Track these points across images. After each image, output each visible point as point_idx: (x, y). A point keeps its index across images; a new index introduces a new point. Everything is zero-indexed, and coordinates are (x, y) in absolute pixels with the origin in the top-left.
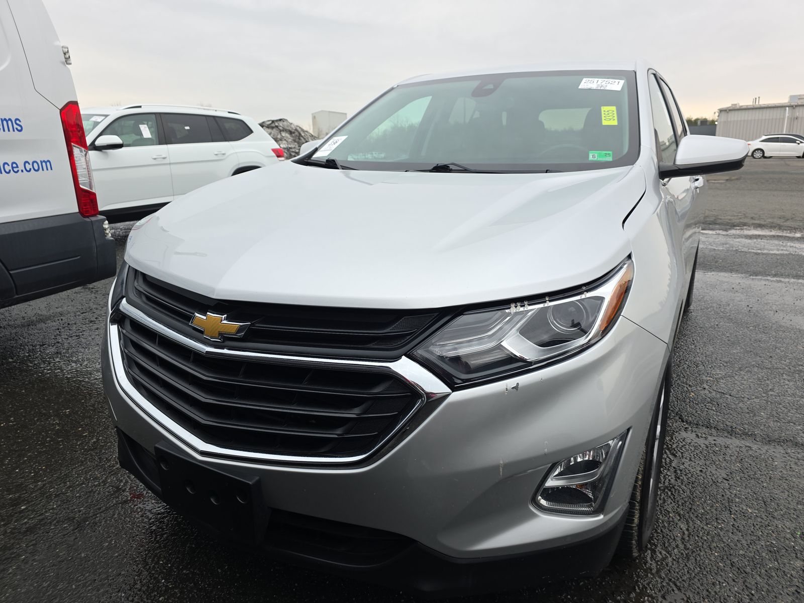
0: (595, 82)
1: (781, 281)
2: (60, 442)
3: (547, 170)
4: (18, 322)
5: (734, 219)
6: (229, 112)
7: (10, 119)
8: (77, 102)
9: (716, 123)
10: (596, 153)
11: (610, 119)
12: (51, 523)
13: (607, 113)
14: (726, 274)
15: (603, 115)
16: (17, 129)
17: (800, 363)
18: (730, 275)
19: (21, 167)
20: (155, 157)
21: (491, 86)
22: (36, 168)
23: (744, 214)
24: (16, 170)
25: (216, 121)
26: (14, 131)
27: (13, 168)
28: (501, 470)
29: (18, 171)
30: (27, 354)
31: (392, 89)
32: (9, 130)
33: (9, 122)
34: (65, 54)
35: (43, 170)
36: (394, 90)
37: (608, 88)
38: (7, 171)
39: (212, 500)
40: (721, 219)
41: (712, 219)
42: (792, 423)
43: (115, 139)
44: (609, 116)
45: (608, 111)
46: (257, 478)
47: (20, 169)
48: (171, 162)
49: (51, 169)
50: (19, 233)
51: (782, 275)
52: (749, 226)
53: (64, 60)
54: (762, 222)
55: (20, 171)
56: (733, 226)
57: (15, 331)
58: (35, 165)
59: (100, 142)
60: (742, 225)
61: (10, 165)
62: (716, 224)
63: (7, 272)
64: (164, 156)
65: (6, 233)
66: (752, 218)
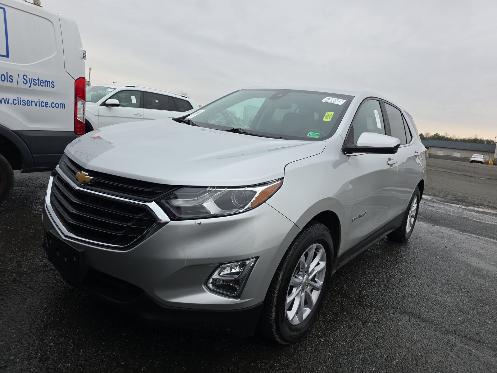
0: (331, 99)
1: (478, 238)
2: (30, 240)
3: (281, 138)
4: (38, 185)
5: (477, 201)
6: (182, 96)
7: (49, 81)
8: (85, 78)
9: (496, 144)
10: (312, 133)
11: (328, 118)
12: (8, 272)
13: (328, 115)
14: (445, 228)
15: (325, 116)
16: (51, 86)
17: (454, 280)
18: (448, 229)
19: (50, 105)
20: (136, 114)
21: (281, 95)
22: (57, 106)
23: (485, 199)
24: (47, 106)
25: (173, 99)
26: (50, 87)
27: (45, 104)
28: (186, 262)
29: (48, 106)
30: (34, 200)
31: (239, 91)
32: (47, 87)
33: (49, 83)
34: (83, 54)
35: (60, 108)
36: (239, 92)
37: (335, 103)
38: (43, 105)
39: (58, 253)
40: (468, 200)
41: (462, 199)
42: (424, 307)
43: (116, 102)
44: (328, 117)
45: (329, 114)
46: (84, 250)
47: (49, 106)
48: (144, 118)
49: (65, 108)
50: (41, 136)
51: (482, 235)
52: (484, 206)
53: (82, 57)
54: (494, 206)
55: (49, 107)
56: (474, 204)
57: (34, 189)
58: (57, 105)
59: (109, 102)
60: (479, 205)
61: (45, 103)
62: (463, 202)
63: (31, 154)
64: (141, 114)
65: (35, 135)
66: (489, 202)
